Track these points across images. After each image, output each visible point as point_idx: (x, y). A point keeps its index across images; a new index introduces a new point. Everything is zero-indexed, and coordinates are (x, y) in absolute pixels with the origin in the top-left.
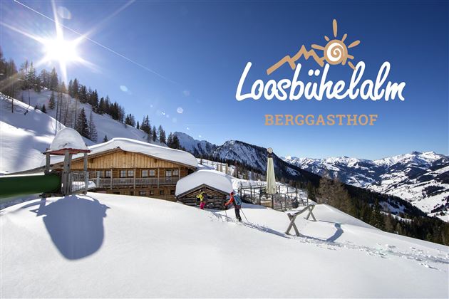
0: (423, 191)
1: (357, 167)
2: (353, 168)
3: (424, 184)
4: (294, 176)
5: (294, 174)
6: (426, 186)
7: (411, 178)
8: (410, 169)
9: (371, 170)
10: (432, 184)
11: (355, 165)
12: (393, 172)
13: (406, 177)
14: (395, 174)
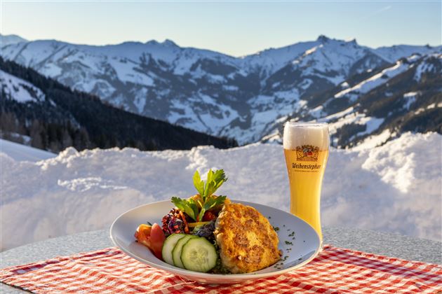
0: (333, 137)
1: (199, 73)
2: (187, 76)
3: (335, 120)
4: (20, 105)
5: (22, 96)
6: (339, 124)
7: (312, 105)
8: (310, 81)
9: (230, 82)
10: (350, 119)
11: (193, 68)
12: (277, 89)
13: (303, 103)
14: (281, 95)
